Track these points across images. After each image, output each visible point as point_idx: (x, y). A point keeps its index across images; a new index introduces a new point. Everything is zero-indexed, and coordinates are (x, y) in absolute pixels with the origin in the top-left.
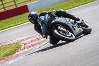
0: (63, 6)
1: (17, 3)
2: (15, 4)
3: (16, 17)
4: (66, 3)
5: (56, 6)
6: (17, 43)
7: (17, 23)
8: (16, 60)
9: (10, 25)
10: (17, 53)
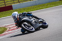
0: (33, 8)
1: (6, 4)
2: (5, 4)
3: (5, 12)
4: (35, 6)
5: (29, 8)
6: (5, 27)
7: (5, 16)
8: (4, 37)
9: (1, 16)
10: (4, 33)
